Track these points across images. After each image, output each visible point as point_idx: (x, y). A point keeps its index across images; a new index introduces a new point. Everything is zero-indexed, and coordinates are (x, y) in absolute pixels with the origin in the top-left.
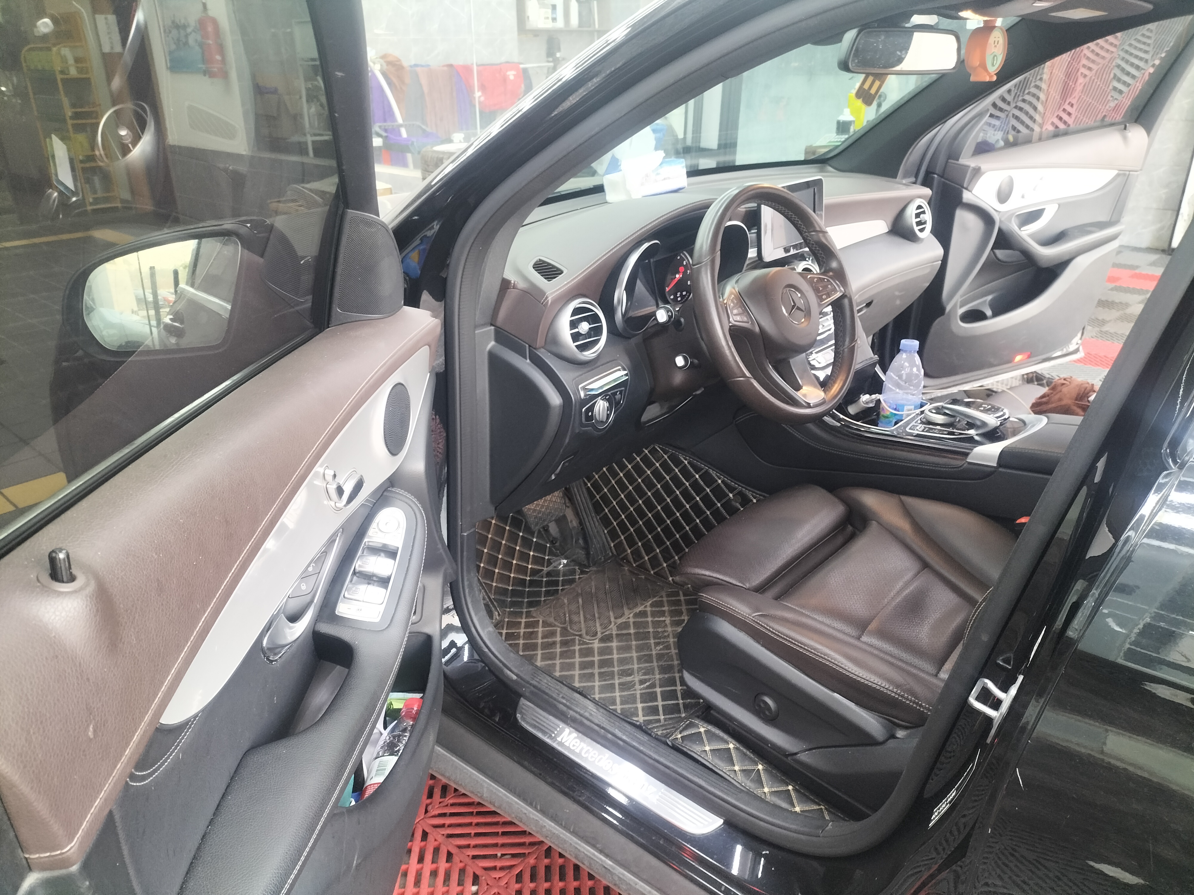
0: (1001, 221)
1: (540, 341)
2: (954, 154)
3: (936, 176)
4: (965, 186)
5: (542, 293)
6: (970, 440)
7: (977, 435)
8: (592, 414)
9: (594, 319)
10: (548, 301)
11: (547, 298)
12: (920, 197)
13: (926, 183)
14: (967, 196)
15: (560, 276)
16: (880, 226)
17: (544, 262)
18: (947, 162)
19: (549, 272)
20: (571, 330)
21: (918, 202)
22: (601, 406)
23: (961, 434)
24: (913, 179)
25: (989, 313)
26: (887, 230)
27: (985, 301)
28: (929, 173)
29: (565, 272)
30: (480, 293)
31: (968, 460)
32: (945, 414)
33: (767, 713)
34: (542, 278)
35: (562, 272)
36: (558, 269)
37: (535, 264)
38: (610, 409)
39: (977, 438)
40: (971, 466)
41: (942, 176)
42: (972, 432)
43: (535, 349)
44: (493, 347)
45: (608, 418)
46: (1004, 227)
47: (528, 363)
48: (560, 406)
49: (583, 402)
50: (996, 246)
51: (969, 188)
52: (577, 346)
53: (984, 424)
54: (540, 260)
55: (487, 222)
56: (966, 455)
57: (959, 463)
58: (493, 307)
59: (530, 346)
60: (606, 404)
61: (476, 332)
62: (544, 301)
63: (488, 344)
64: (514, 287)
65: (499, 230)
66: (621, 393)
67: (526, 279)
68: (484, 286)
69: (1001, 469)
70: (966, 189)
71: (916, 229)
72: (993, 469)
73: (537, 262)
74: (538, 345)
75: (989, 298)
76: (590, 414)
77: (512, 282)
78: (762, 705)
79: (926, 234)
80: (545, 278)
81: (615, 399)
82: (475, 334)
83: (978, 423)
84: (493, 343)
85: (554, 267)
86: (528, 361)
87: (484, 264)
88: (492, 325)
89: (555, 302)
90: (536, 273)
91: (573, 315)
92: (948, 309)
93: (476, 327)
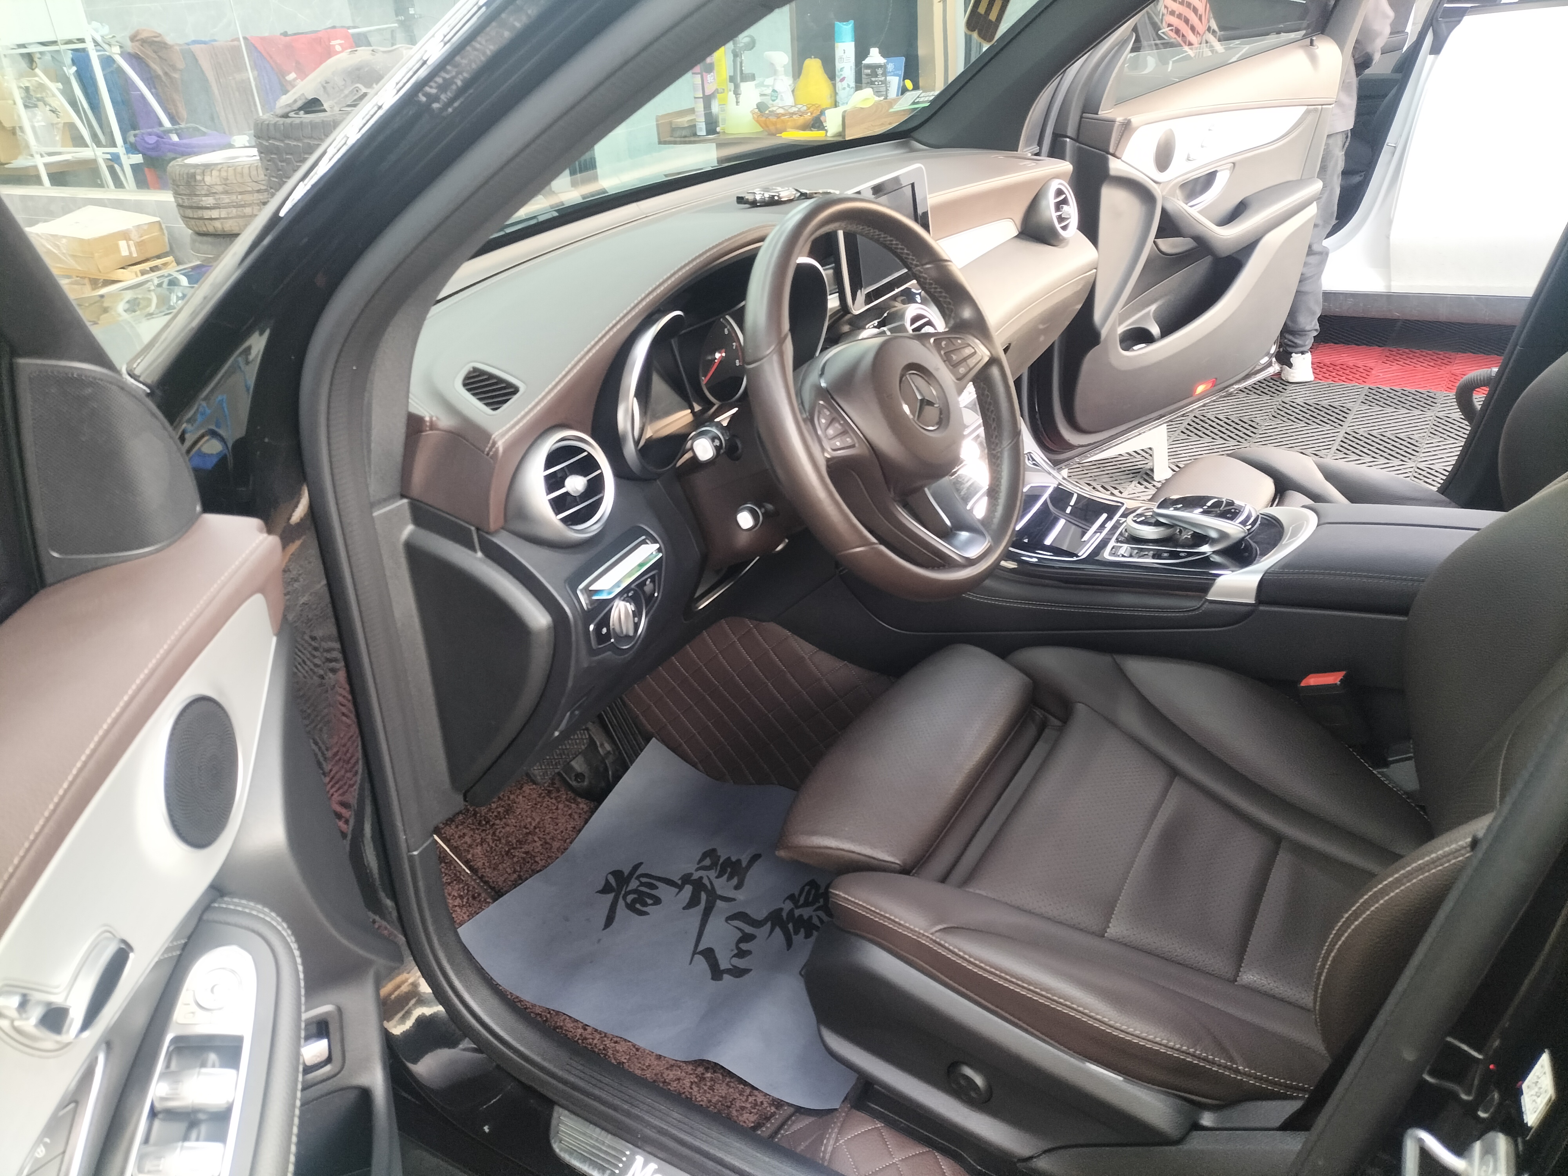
0: (1164, 198)
1: (494, 519)
2: (1090, 106)
3: (1068, 140)
4: (1111, 151)
5: (486, 436)
6: (1206, 562)
7: (1214, 552)
8: (608, 630)
9: (588, 465)
10: (497, 450)
11: (494, 443)
12: (1057, 176)
13: (1056, 152)
14: (1116, 166)
15: (515, 397)
16: (1009, 228)
17: (482, 373)
18: (1081, 117)
19: (494, 390)
20: (548, 494)
21: (1055, 185)
22: (621, 611)
23: (1190, 554)
24: (1036, 149)
25: (1155, 330)
26: (1016, 233)
27: (1148, 313)
28: (1058, 137)
29: (522, 390)
30: (369, 445)
31: (1210, 597)
32: (1158, 524)
33: (973, 1094)
34: (480, 405)
35: (516, 390)
36: (509, 385)
37: (467, 378)
38: (637, 614)
39: (1217, 559)
40: (1213, 606)
41: (1076, 140)
42: (1206, 549)
43: (488, 533)
44: (412, 535)
45: (636, 626)
46: (1169, 207)
47: (480, 560)
48: (549, 628)
49: (588, 616)
50: (1161, 233)
51: (1117, 154)
52: (564, 520)
53: (1224, 535)
54: (475, 370)
55: (357, 320)
56: (1205, 588)
57: (1194, 604)
58: (400, 466)
59: (478, 529)
60: (631, 607)
61: (375, 514)
62: (490, 449)
63: (401, 531)
64: (433, 427)
65: (385, 330)
66: (653, 581)
67: (451, 409)
68: (374, 433)
69: (1262, 608)
70: (1113, 155)
71: (1058, 226)
72: (1250, 608)
73: (469, 373)
74: (492, 526)
75: (1153, 308)
76: (604, 630)
77: (427, 419)
78: (963, 1082)
79: (1072, 232)
80: (487, 404)
81: (644, 592)
82: (372, 518)
83: (1213, 535)
84: (410, 528)
85: (500, 380)
86: (480, 554)
87: (367, 394)
88: (403, 496)
89: (512, 446)
90: (468, 396)
91: (549, 463)
92: (1104, 332)
93: (373, 505)
